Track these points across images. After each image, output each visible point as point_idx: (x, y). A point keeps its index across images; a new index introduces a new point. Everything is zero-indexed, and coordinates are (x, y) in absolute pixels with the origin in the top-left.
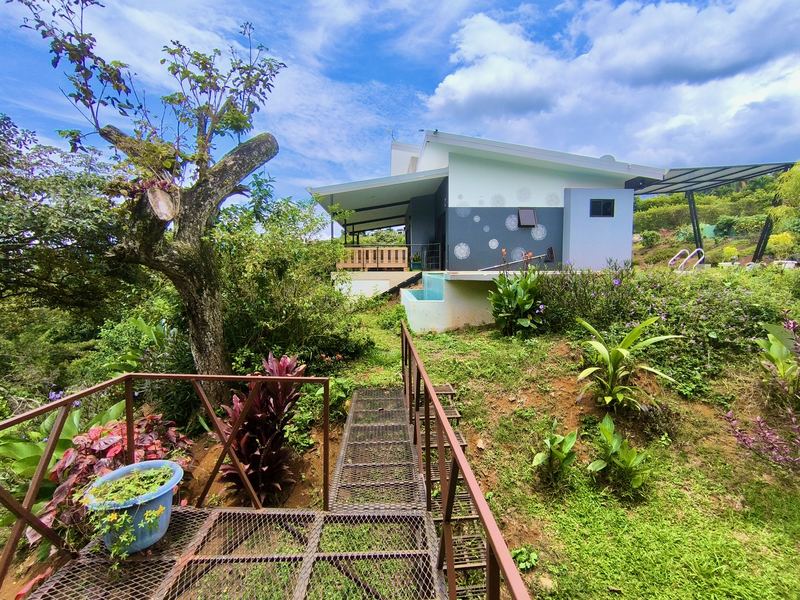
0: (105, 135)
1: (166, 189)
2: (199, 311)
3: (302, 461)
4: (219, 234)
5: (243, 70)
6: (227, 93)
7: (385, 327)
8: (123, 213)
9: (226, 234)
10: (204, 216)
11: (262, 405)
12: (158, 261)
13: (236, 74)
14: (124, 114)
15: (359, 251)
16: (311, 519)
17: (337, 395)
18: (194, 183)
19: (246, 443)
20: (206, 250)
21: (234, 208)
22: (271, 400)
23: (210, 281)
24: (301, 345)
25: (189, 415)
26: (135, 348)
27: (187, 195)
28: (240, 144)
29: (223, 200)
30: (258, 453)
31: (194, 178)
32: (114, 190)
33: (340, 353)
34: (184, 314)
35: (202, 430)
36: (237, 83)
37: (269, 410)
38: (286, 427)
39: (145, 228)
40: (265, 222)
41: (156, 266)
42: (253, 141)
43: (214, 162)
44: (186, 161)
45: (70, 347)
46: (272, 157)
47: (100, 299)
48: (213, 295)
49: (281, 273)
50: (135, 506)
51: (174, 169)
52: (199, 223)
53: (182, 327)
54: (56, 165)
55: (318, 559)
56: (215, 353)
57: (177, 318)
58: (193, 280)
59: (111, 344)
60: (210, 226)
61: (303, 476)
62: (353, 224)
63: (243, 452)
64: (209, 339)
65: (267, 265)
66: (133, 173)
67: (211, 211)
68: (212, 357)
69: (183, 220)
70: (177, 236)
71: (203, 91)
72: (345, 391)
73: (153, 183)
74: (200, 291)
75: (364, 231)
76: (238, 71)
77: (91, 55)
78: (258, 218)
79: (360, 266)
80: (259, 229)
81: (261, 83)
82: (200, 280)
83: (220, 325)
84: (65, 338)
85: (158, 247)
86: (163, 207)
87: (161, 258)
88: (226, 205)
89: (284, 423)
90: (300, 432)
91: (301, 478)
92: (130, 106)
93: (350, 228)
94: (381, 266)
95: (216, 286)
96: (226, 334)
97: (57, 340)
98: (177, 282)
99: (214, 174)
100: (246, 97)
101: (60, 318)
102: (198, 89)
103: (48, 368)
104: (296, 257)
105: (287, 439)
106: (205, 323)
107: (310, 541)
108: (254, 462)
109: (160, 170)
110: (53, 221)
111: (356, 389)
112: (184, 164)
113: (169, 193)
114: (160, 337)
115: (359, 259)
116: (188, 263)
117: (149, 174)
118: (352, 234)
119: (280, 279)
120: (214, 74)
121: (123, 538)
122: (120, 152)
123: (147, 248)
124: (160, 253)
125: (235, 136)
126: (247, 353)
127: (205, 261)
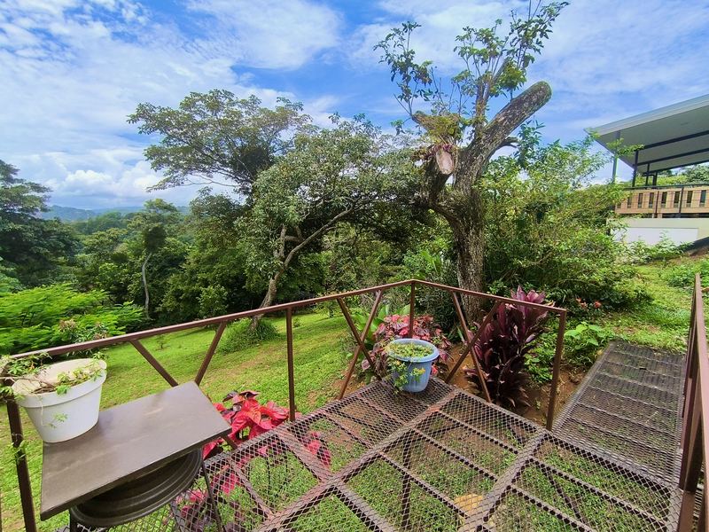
0: (414, 118)
1: (448, 150)
2: (465, 246)
3: (540, 391)
4: (486, 182)
5: (520, 28)
6: (505, 56)
7: (676, 284)
8: (420, 172)
9: (491, 183)
10: (475, 169)
11: (507, 329)
12: (440, 206)
13: (515, 34)
14: (427, 100)
15: (652, 194)
16: (532, 430)
17: (588, 341)
18: (470, 142)
19: (489, 357)
20: (474, 197)
21: (501, 160)
22: (516, 327)
23: (477, 222)
24: (554, 286)
25: (451, 327)
26: (422, 272)
27: (464, 152)
28: (512, 99)
29: (493, 153)
30: (497, 367)
31: (470, 138)
32: (416, 157)
33: (600, 301)
34: (455, 248)
35: (459, 339)
36: (514, 44)
37: (512, 335)
38: (526, 356)
39: (433, 181)
40: (530, 169)
41: (439, 210)
42: (525, 93)
43: (487, 122)
44: (465, 125)
45: (389, 268)
46: (543, 105)
47: (406, 237)
48: (477, 234)
49: (540, 216)
50: (409, 362)
51: (456, 135)
52: (471, 174)
53: (454, 258)
54: (390, 146)
55: (532, 460)
56: (475, 281)
57: (450, 251)
58: (463, 221)
59: (410, 266)
60: (479, 176)
61: (539, 404)
62: (649, 163)
63: (486, 363)
64: (471, 270)
65: (529, 209)
66: (428, 142)
67: (482, 164)
68: (472, 285)
69: (459, 173)
70: (455, 186)
71: (484, 61)
72: (599, 340)
73: (440, 147)
74: (467, 230)
75: (668, 170)
76: (516, 31)
77: (411, 65)
78: (522, 166)
79: (652, 211)
80: (522, 176)
81: (538, 33)
82: (468, 221)
83: (481, 259)
84: (386, 262)
85: (441, 195)
86: (445, 164)
87: (442, 204)
88: (494, 157)
89: (525, 351)
90: (541, 364)
91: (536, 405)
92: (431, 93)
93: (644, 168)
94: (685, 211)
95: (481, 227)
96: (485, 268)
97: (383, 263)
98: (453, 222)
99: (486, 132)
100: (522, 53)
101: (385, 248)
102: (480, 61)
103: (378, 280)
104: (557, 201)
105: (527, 367)
106: (469, 256)
107: (527, 445)
108: (494, 374)
109: (445, 136)
110: (385, 184)
111: (613, 340)
112: (463, 128)
113: (451, 153)
114: (438, 265)
115: (651, 202)
116: (461, 207)
117: (439, 140)
118: (647, 174)
119: (539, 222)
120: (494, 42)
121: (402, 378)
122: (422, 128)
123: (434, 196)
124: (442, 200)
125: (508, 94)
126: (501, 285)
127: (473, 205)
